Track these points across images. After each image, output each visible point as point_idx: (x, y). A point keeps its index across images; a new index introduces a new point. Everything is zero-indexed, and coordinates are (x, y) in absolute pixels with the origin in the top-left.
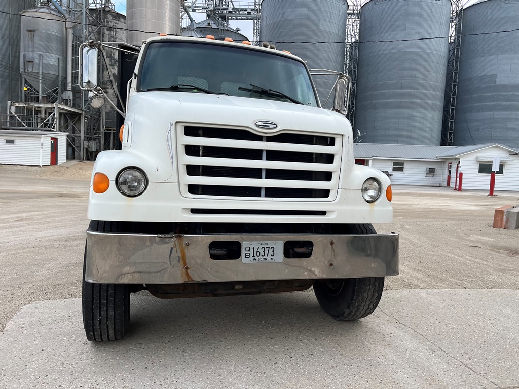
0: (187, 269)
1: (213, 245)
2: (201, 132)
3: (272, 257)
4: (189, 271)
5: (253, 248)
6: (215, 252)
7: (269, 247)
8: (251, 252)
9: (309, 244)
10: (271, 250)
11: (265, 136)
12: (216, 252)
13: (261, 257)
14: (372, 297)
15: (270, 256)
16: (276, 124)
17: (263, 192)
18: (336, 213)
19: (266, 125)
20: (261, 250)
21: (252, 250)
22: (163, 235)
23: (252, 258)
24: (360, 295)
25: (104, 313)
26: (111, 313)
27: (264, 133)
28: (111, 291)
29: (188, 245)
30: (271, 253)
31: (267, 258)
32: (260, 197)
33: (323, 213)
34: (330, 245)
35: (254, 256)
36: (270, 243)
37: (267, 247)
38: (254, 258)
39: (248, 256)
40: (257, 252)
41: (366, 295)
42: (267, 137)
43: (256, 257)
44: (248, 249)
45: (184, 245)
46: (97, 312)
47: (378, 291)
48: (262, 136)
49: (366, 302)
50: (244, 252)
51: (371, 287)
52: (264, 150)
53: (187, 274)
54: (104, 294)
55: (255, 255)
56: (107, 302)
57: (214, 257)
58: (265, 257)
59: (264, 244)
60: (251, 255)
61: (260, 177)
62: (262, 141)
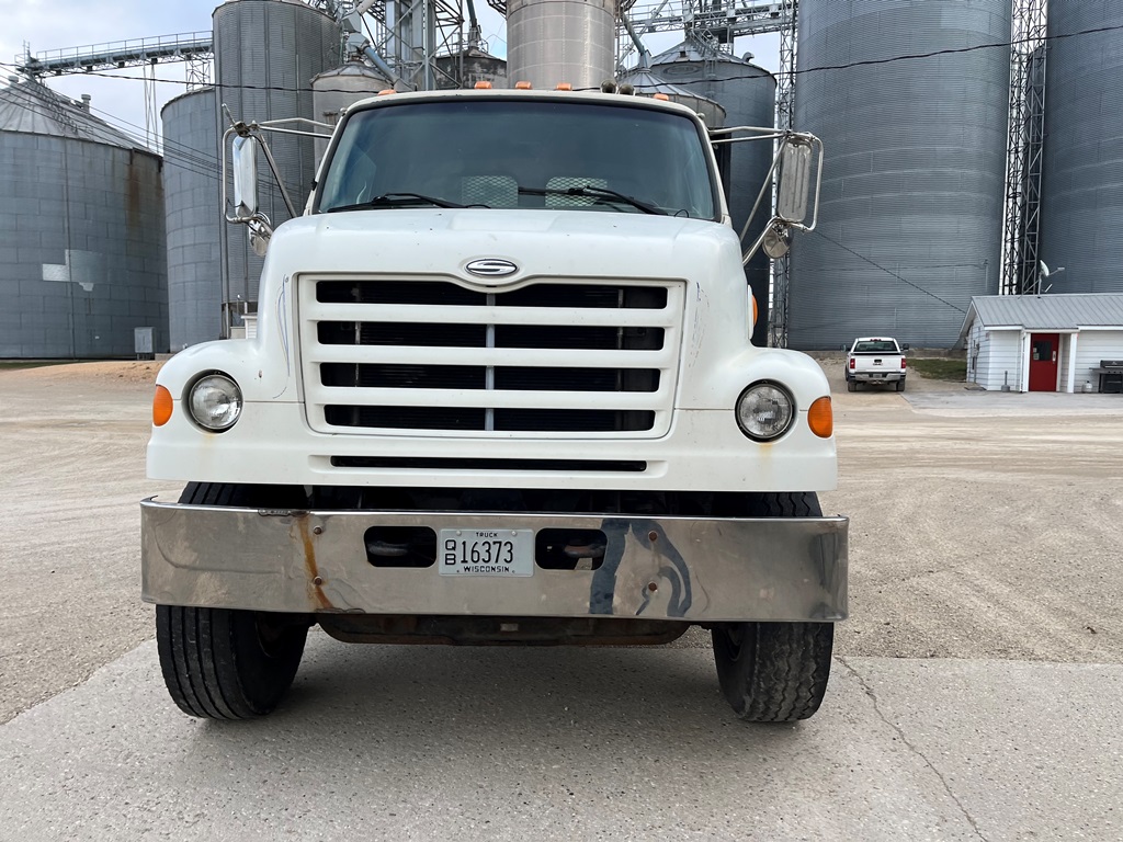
0: (319, 582)
1: (374, 535)
2: (359, 292)
3: (507, 565)
4: (323, 588)
5: (464, 543)
6: (377, 549)
7: (500, 543)
8: (459, 553)
9: (598, 538)
10: (505, 549)
11: (491, 294)
12: (380, 549)
13: (481, 563)
14: (802, 670)
16: (514, 265)
17: (490, 419)
18: (666, 466)
19: (491, 268)
20: (482, 549)
21: (460, 547)
22: (269, 512)
23: (460, 566)
24: (768, 663)
25: (194, 665)
26: (208, 665)
27: (488, 286)
28: (203, 622)
29: (319, 531)
30: (505, 555)
31: (495, 565)
32: (483, 429)
33: (638, 466)
35: (464, 561)
36: (503, 534)
37: (495, 543)
38: (466, 565)
39: (450, 561)
40: (473, 551)
41: (782, 664)
42: (497, 295)
43: (470, 564)
44: (451, 545)
45: (310, 532)
46: (181, 662)
47: (816, 657)
48: (485, 295)
49: (786, 681)
50: (441, 552)
51: (795, 646)
52: (491, 325)
53: (320, 594)
54: (190, 625)
55: (468, 558)
56: (198, 642)
57: (376, 560)
58: (492, 564)
59: (489, 535)
60: (459, 558)
61: (482, 386)
62: (485, 304)
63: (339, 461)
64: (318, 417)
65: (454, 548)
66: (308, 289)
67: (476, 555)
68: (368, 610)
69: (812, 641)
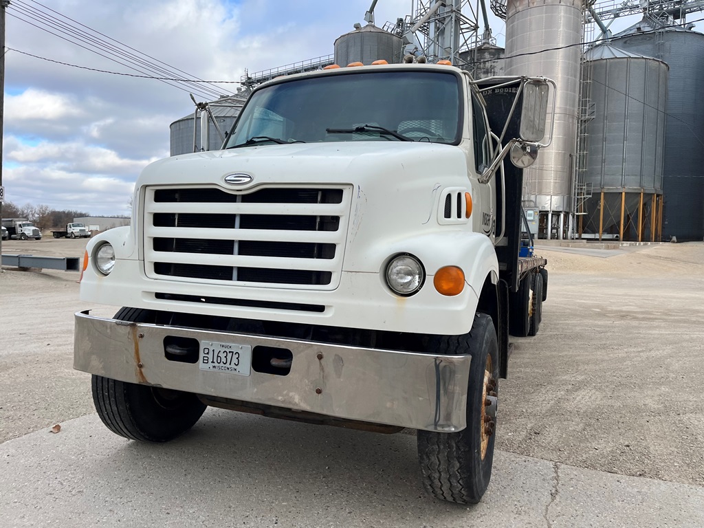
0: (141, 366)
1: (169, 341)
2: (177, 196)
3: (236, 367)
4: (143, 370)
5: (213, 350)
6: (170, 350)
7: (233, 352)
8: (210, 356)
13: (222, 364)
14: (449, 466)
15: (233, 366)
16: (250, 177)
17: (235, 274)
18: (333, 309)
19: (238, 179)
20: (222, 355)
21: (211, 353)
23: (210, 365)
24: (425, 457)
27: (237, 191)
29: (141, 337)
30: (235, 360)
32: (231, 280)
34: (317, 359)
35: (213, 362)
36: (235, 347)
37: (230, 352)
38: (213, 364)
39: (206, 361)
40: (218, 356)
41: (434, 459)
42: (242, 196)
43: (216, 364)
44: (206, 351)
45: (138, 337)
48: (236, 196)
50: (201, 355)
52: (238, 214)
53: (141, 373)
54: (105, 384)
55: (215, 361)
56: (108, 394)
57: (170, 356)
58: (228, 365)
59: (226, 347)
60: (211, 360)
61: (231, 253)
62: (235, 202)
63: (160, 296)
64: (150, 269)
65: (208, 353)
66: (150, 194)
67: (219, 358)
68: (165, 386)
69: (454, 445)
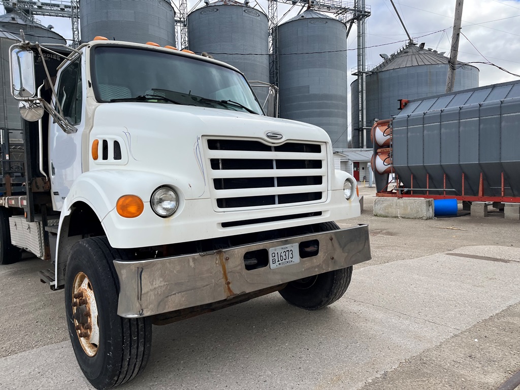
0: (228, 283)
2: (218, 145)
3: (291, 260)
4: (230, 286)
5: (277, 253)
6: (248, 262)
8: (276, 258)
9: (316, 243)
11: (273, 147)
12: (250, 262)
14: (346, 282)
15: (290, 259)
16: (281, 135)
17: (277, 199)
18: (329, 212)
19: (274, 136)
22: (205, 253)
25: (134, 351)
26: (141, 349)
27: (272, 143)
31: (287, 260)
33: (319, 214)
34: (330, 241)
36: (289, 247)
37: (287, 251)
39: (274, 262)
40: (281, 256)
43: (280, 262)
44: (273, 255)
45: (224, 260)
46: (127, 352)
47: (349, 277)
50: (271, 259)
52: (274, 160)
55: (280, 259)
57: (249, 267)
59: (285, 248)
60: (277, 260)
61: (273, 186)
62: (271, 151)
64: (215, 204)
66: (205, 143)
